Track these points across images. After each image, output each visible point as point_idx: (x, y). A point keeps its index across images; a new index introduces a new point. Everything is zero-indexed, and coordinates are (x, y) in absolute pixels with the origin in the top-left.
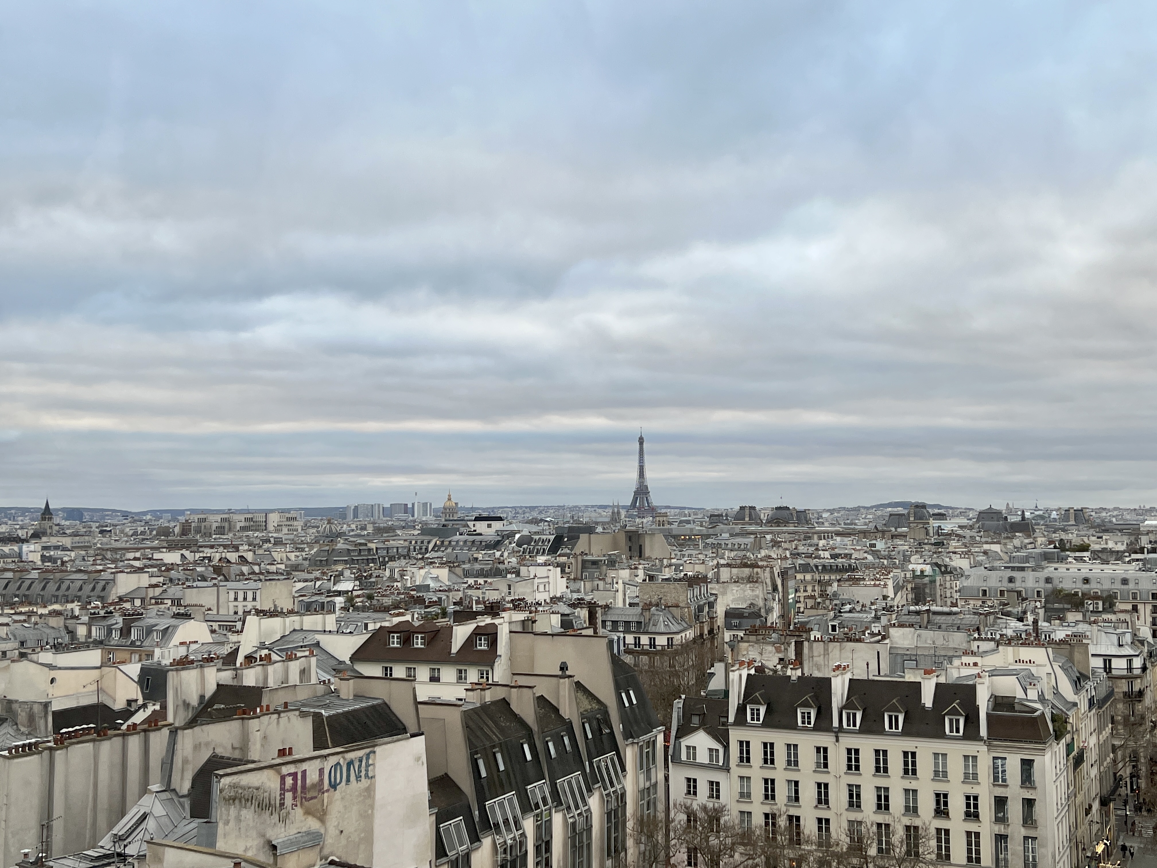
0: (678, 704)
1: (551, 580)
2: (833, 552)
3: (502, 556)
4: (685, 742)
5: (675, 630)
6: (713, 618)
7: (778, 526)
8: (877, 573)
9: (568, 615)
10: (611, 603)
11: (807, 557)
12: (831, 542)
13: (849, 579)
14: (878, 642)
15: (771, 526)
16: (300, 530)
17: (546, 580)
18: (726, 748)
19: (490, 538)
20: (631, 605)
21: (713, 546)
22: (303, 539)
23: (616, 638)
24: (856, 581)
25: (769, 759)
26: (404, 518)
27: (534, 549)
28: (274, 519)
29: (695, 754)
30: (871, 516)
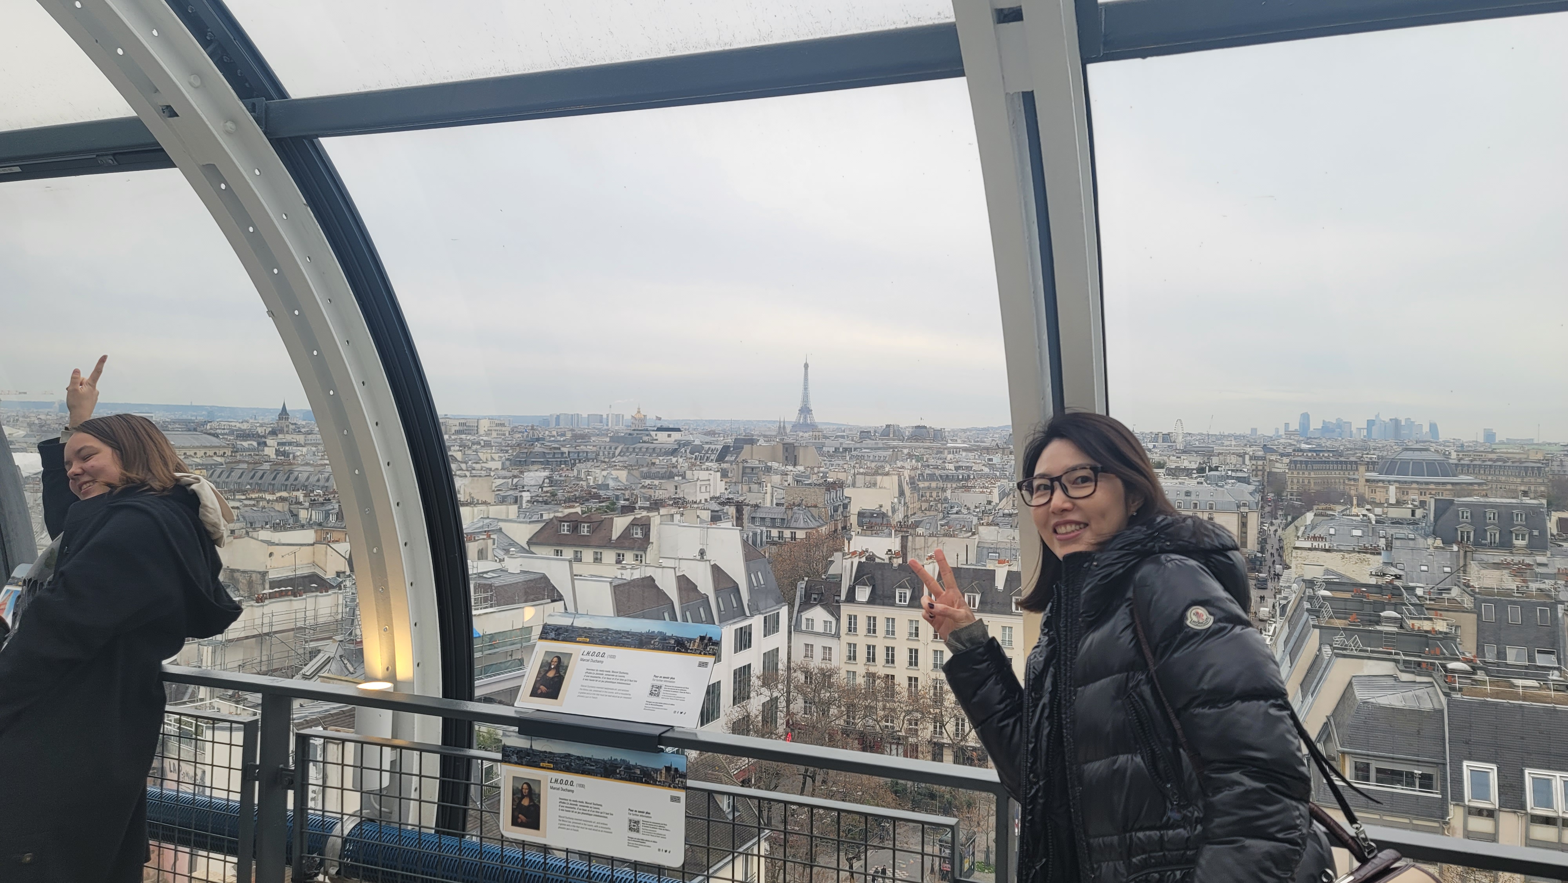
0: (801, 585)
1: (712, 482)
2: (957, 465)
3: (677, 462)
4: (806, 615)
5: (813, 526)
6: (847, 517)
7: (917, 442)
8: (987, 482)
9: (717, 511)
10: (760, 503)
11: (934, 468)
12: (957, 457)
13: (963, 487)
14: (968, 538)
15: (911, 442)
16: (507, 434)
17: (707, 482)
18: (838, 620)
19: (668, 446)
20: (777, 504)
21: (857, 457)
22: (510, 442)
23: (759, 531)
24: (967, 489)
25: (872, 630)
26: (599, 427)
27: (704, 456)
28: (484, 426)
29: (812, 625)
30: (997, 436)
